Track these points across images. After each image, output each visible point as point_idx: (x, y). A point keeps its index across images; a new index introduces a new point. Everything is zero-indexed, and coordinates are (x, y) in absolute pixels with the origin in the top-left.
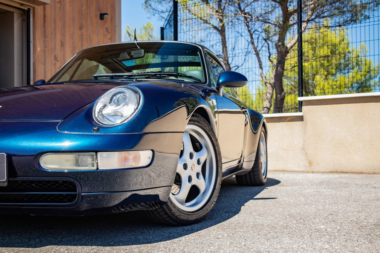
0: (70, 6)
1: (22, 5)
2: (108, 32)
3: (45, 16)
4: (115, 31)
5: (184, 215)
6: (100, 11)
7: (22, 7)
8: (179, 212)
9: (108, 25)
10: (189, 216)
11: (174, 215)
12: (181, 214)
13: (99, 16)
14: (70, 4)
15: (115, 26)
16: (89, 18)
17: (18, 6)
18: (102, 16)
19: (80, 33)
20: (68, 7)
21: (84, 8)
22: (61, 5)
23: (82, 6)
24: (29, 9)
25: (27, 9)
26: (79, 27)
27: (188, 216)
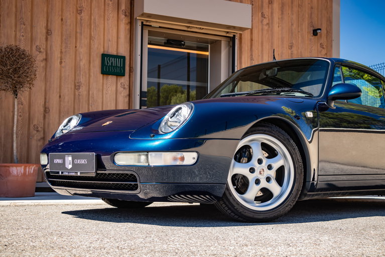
0: (279, 26)
1: (228, 32)
2: (323, 48)
3: (252, 40)
4: (332, 46)
5: (250, 213)
6: (313, 27)
7: (228, 35)
8: (242, 209)
9: (323, 40)
10: (256, 214)
11: (238, 211)
12: (246, 211)
13: (312, 32)
14: (279, 24)
15: (332, 41)
16: (300, 36)
17: (224, 34)
18: (315, 33)
19: (290, 52)
20: (276, 28)
21: (295, 26)
22: (269, 27)
23: (292, 25)
24: (234, 36)
25: (232, 36)
26: (289, 46)
27: (254, 214)
